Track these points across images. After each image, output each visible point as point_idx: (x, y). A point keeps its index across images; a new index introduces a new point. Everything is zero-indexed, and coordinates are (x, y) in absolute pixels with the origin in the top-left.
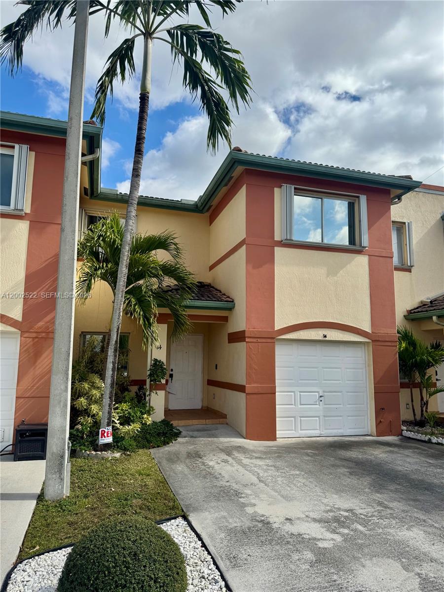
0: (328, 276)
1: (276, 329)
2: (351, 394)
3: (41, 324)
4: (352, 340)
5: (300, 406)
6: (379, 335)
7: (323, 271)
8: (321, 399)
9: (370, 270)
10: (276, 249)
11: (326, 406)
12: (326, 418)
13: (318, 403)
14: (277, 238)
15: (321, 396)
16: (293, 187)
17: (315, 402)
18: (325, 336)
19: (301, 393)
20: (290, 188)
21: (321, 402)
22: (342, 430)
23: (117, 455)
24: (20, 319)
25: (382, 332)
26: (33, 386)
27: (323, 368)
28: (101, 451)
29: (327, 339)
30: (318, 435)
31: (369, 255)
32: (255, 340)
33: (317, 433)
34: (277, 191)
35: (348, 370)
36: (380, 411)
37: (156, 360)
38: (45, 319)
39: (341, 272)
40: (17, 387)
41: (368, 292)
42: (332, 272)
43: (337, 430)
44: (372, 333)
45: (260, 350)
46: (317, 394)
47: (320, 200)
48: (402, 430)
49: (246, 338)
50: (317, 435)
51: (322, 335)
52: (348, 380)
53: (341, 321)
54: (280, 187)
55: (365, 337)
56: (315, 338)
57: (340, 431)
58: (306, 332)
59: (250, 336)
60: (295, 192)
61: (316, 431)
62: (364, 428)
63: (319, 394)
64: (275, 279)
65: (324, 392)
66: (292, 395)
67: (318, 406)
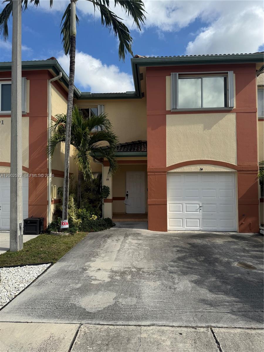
0: (204, 129)
1: (167, 166)
2: (223, 205)
3: (37, 169)
4: (222, 171)
5: (185, 212)
6: (243, 167)
7: (201, 126)
8: (200, 208)
9: (237, 122)
10: (167, 116)
11: (204, 213)
12: (204, 220)
13: (198, 211)
14: (168, 108)
15: (201, 207)
16: (178, 74)
17: (196, 210)
18: (202, 169)
19: (187, 205)
20: (176, 75)
21: (200, 210)
22: (216, 228)
23: (67, 234)
24: (28, 167)
25: (245, 164)
26: (36, 200)
27: (203, 189)
28: (61, 232)
29: (203, 171)
30: (199, 230)
31: (236, 113)
32: (153, 174)
33: (198, 228)
34: (168, 78)
35: (221, 190)
36: (242, 216)
37: (105, 186)
38: (39, 167)
39: (214, 126)
40: (29, 200)
41: (235, 138)
42: (208, 127)
43: (212, 228)
44: (238, 165)
45: (156, 179)
46: (198, 205)
47: (200, 79)
48: (260, 229)
49: (148, 173)
50: (197, 230)
51: (199, 168)
52: (221, 197)
53: (213, 159)
54: (170, 75)
55: (232, 168)
56: (194, 171)
57: (214, 228)
58: (188, 168)
59: (150, 171)
60: (179, 77)
61: (197, 227)
62: (233, 227)
63: (199, 205)
64: (167, 135)
65: (203, 204)
66: (180, 206)
67: (198, 213)
